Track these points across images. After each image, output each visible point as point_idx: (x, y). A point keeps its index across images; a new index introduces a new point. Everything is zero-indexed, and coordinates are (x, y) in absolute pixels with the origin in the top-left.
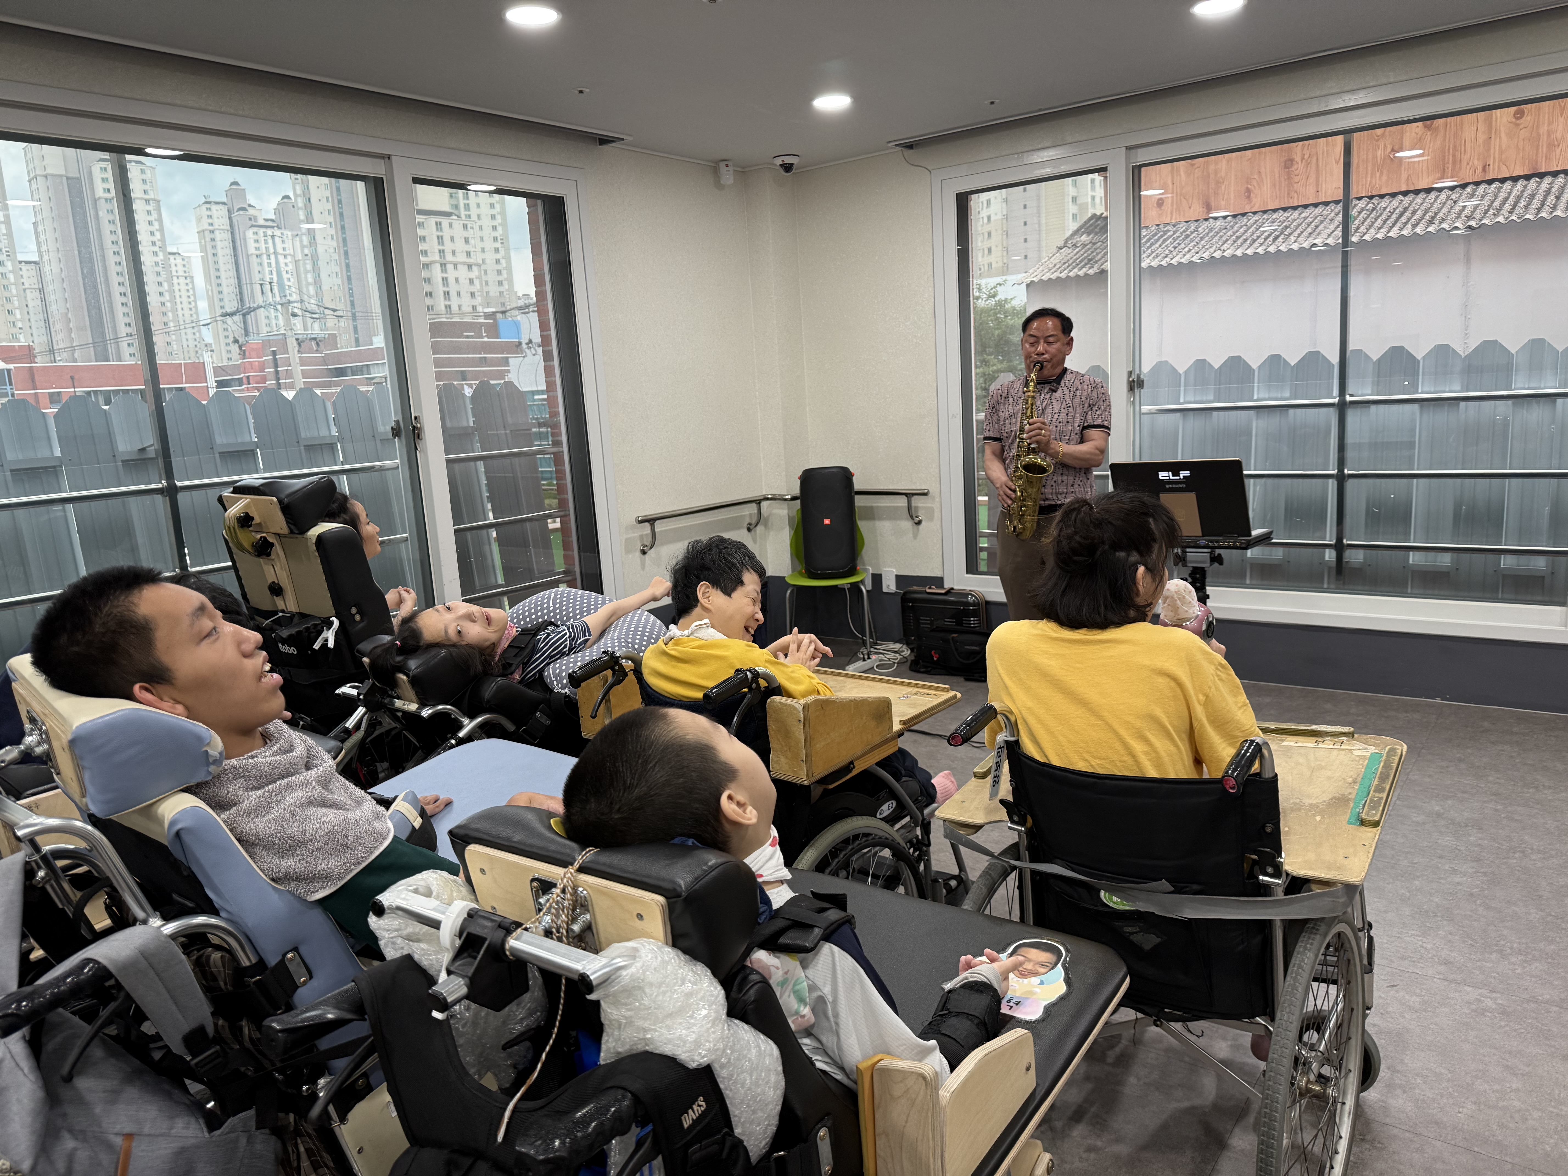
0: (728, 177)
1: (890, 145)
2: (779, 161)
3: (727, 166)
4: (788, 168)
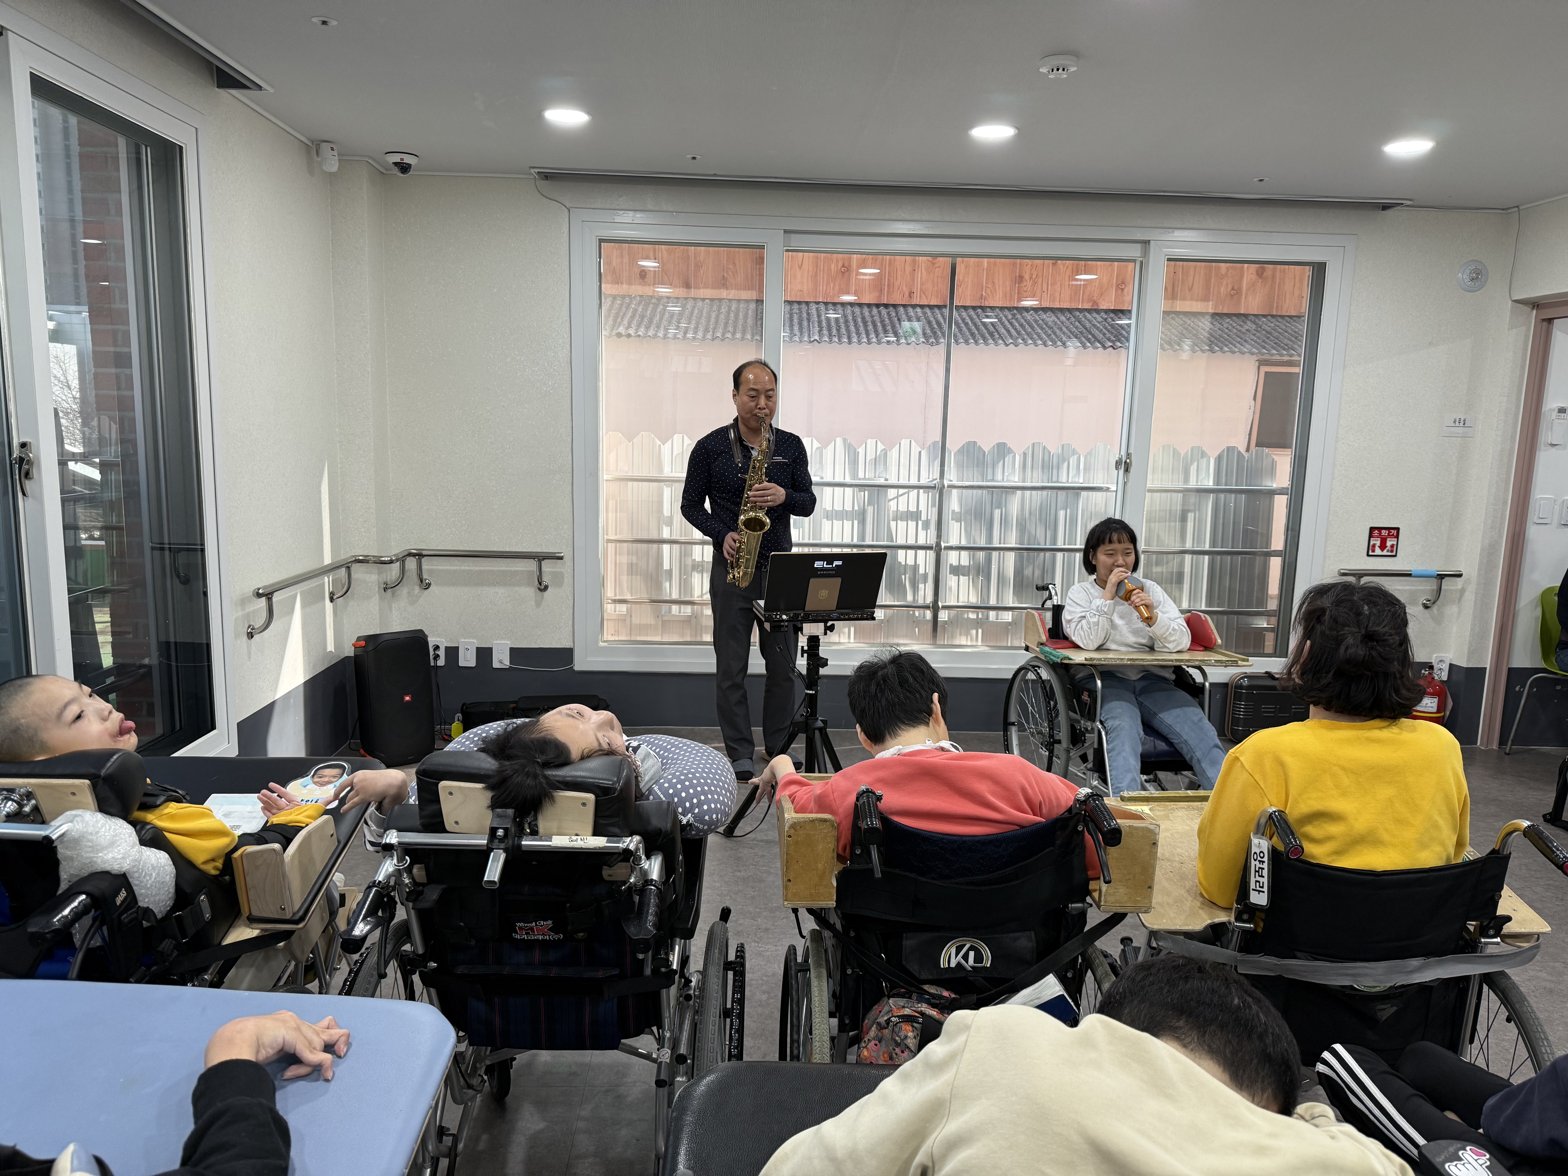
0: (333, 163)
1: (532, 171)
3: (332, 149)
4: (404, 168)
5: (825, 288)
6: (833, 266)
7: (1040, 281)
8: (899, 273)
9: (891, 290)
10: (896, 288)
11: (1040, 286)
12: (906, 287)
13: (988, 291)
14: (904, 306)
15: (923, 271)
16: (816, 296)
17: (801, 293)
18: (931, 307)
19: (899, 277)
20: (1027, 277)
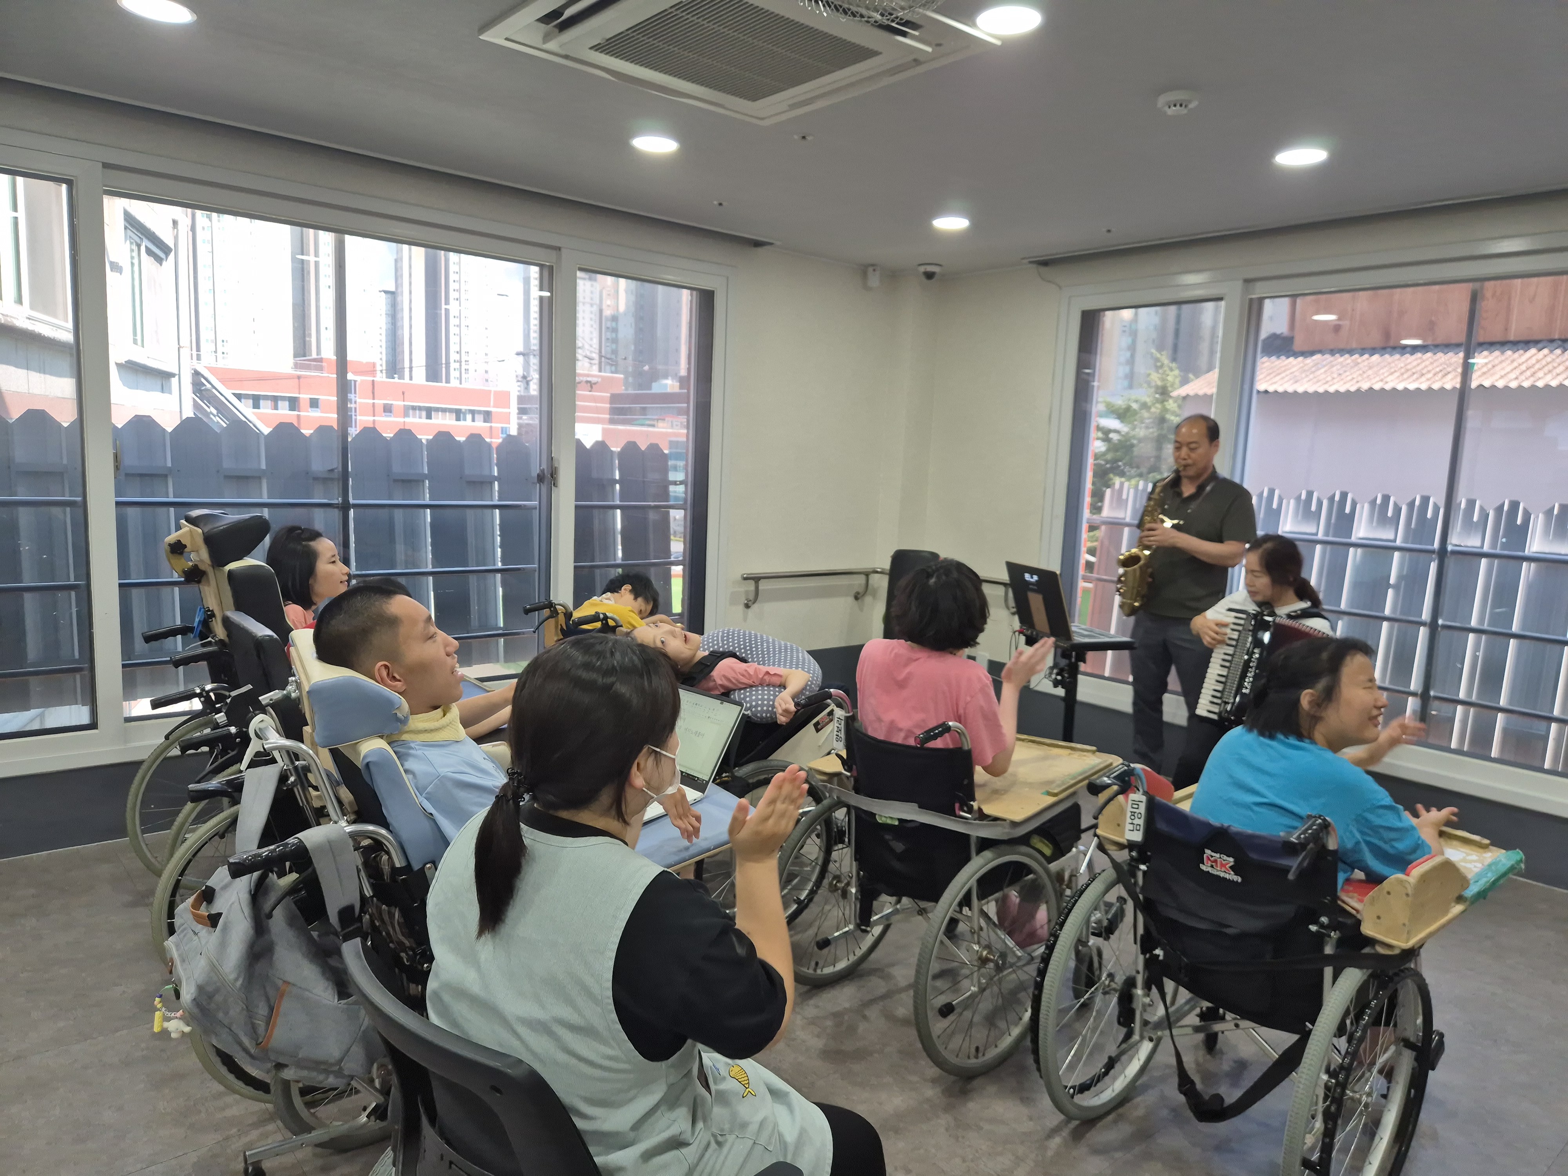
0: (874, 280)
2: (922, 269)
3: (874, 270)
4: (930, 276)
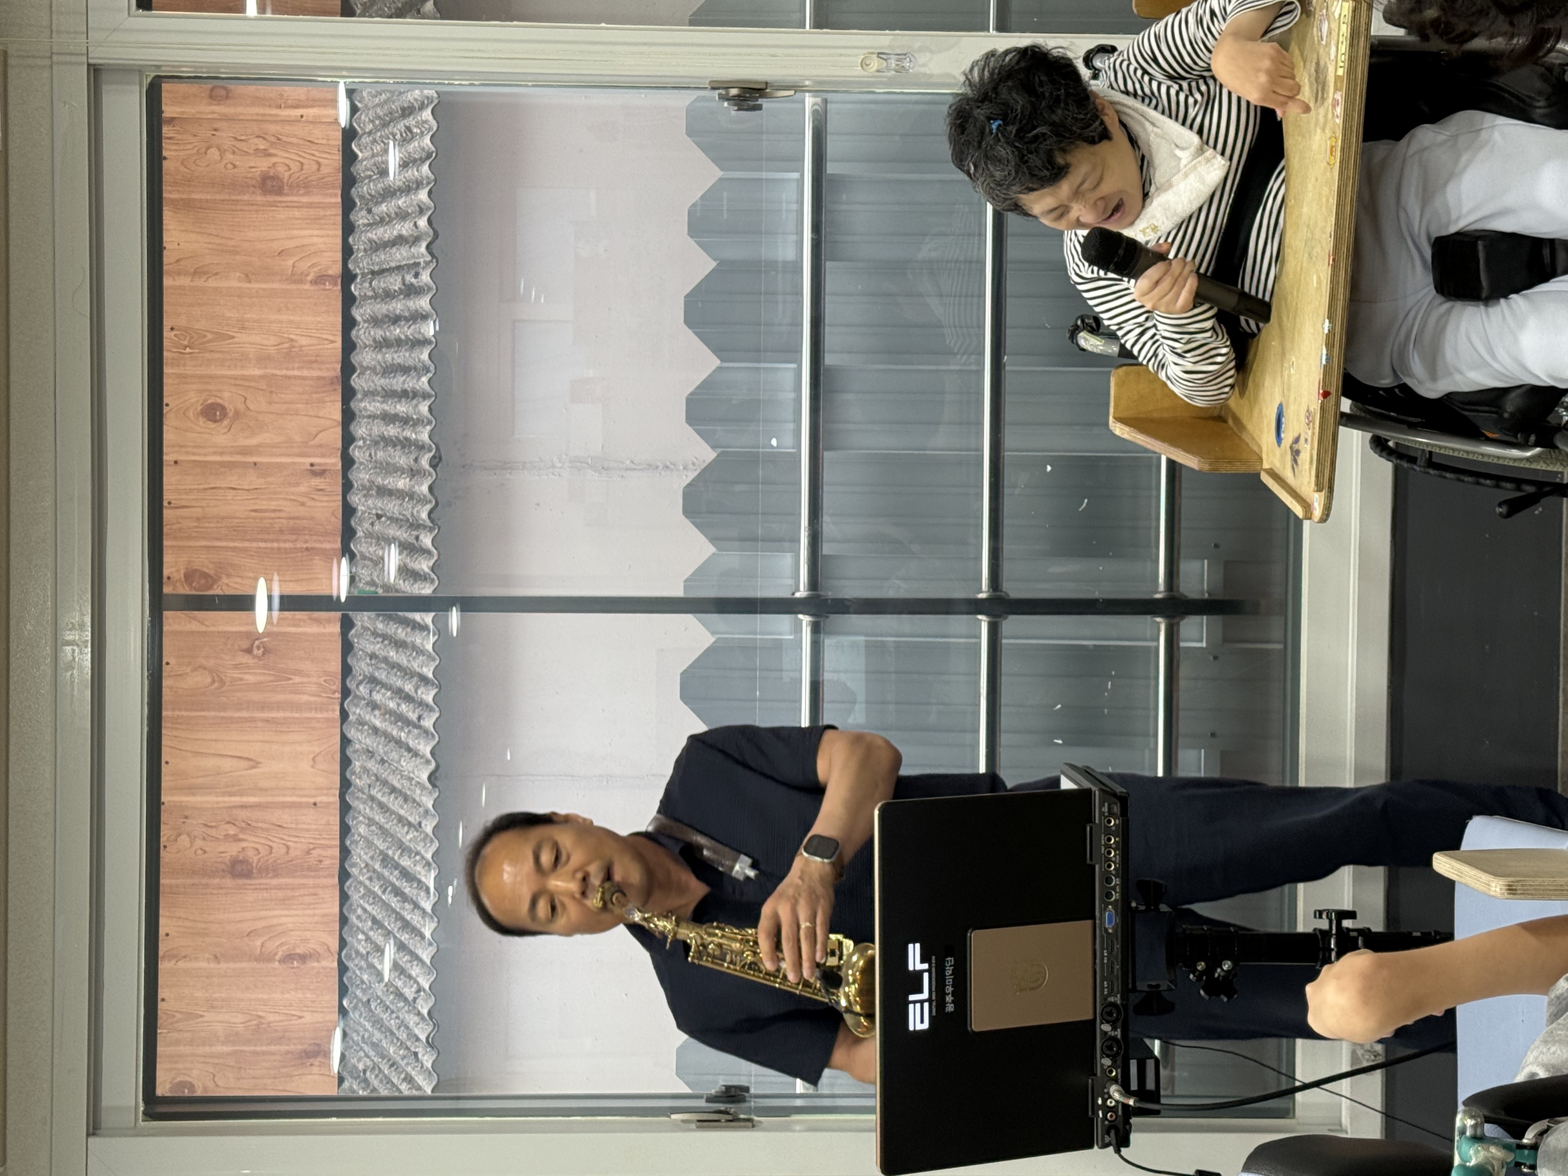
5: (305, 698)
6: (250, 678)
7: (273, 128)
8: (263, 505)
9: (305, 523)
10: (302, 511)
11: (288, 129)
12: (298, 484)
13: (303, 266)
14: (347, 486)
15: (254, 441)
16: (327, 720)
17: (319, 759)
18: (348, 416)
19: (273, 505)
20: (263, 165)
